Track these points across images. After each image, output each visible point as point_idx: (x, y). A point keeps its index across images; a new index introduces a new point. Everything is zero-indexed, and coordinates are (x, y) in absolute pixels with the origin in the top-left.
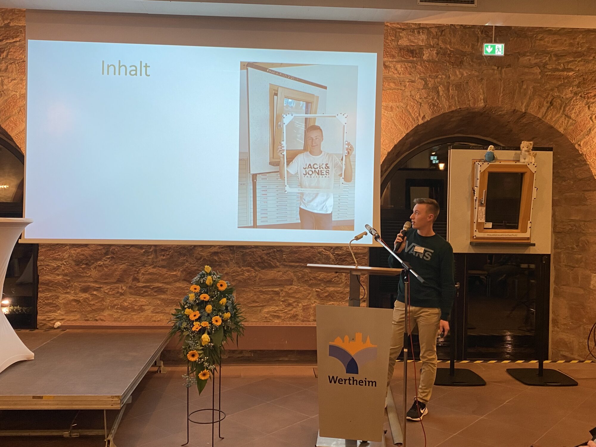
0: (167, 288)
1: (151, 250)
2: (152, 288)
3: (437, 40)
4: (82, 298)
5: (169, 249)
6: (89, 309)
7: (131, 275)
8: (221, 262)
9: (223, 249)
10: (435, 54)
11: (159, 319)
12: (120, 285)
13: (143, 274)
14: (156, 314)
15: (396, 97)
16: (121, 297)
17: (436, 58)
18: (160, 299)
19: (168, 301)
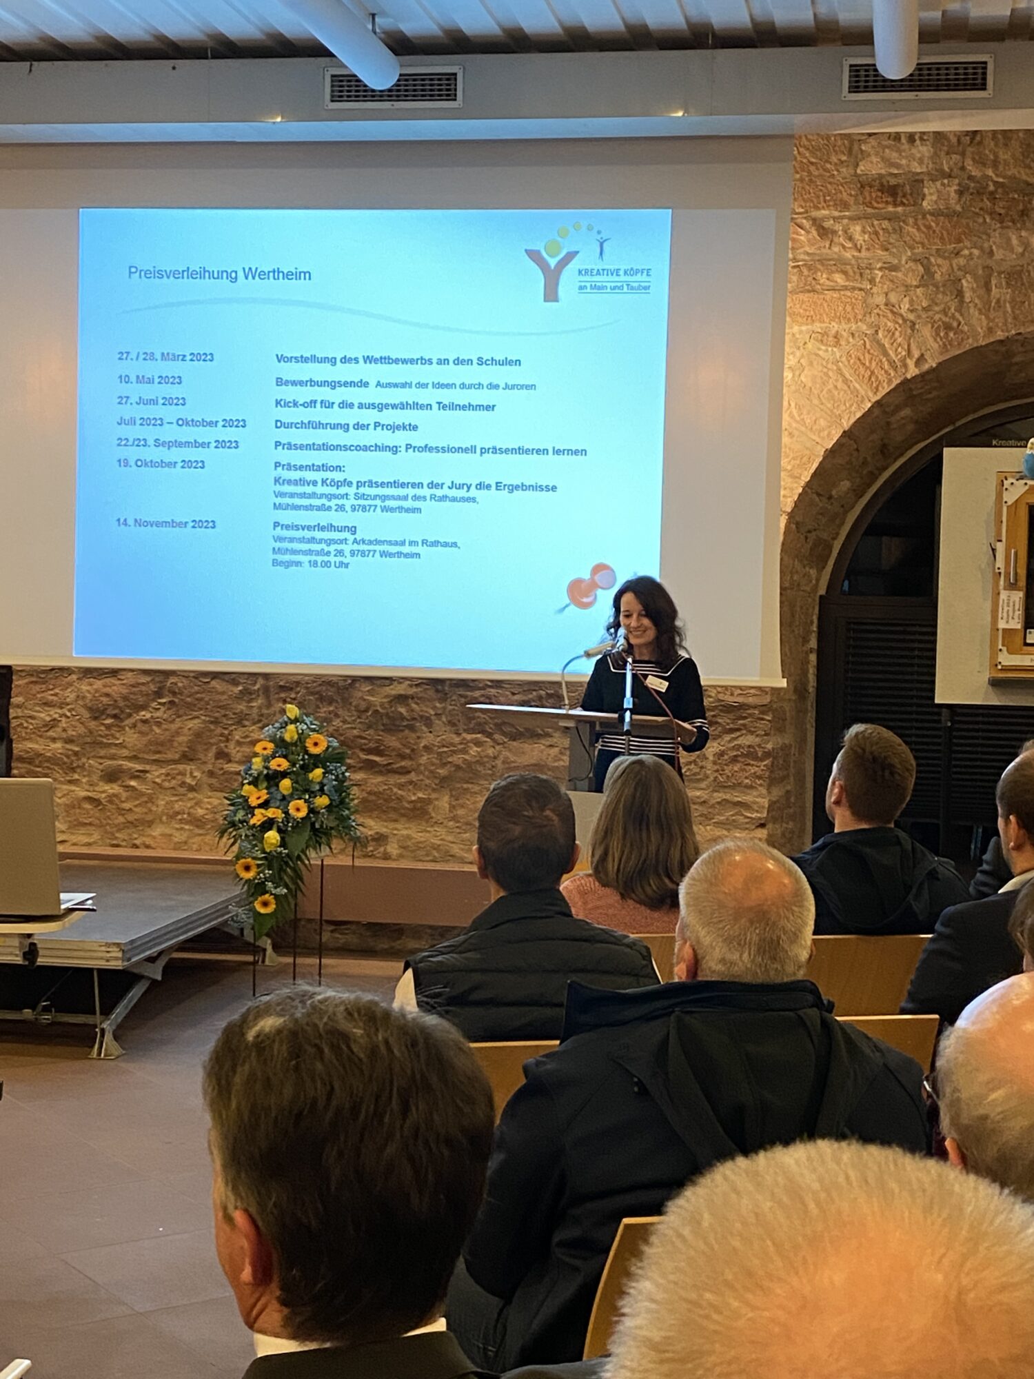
1: (257, 686)
3: (958, 157)
4: (103, 795)
5: (297, 686)
6: (121, 819)
7: (212, 744)
8: (414, 719)
9: (419, 689)
10: (953, 194)
12: (188, 768)
13: (239, 743)
15: (849, 308)
16: (191, 795)
17: (956, 204)
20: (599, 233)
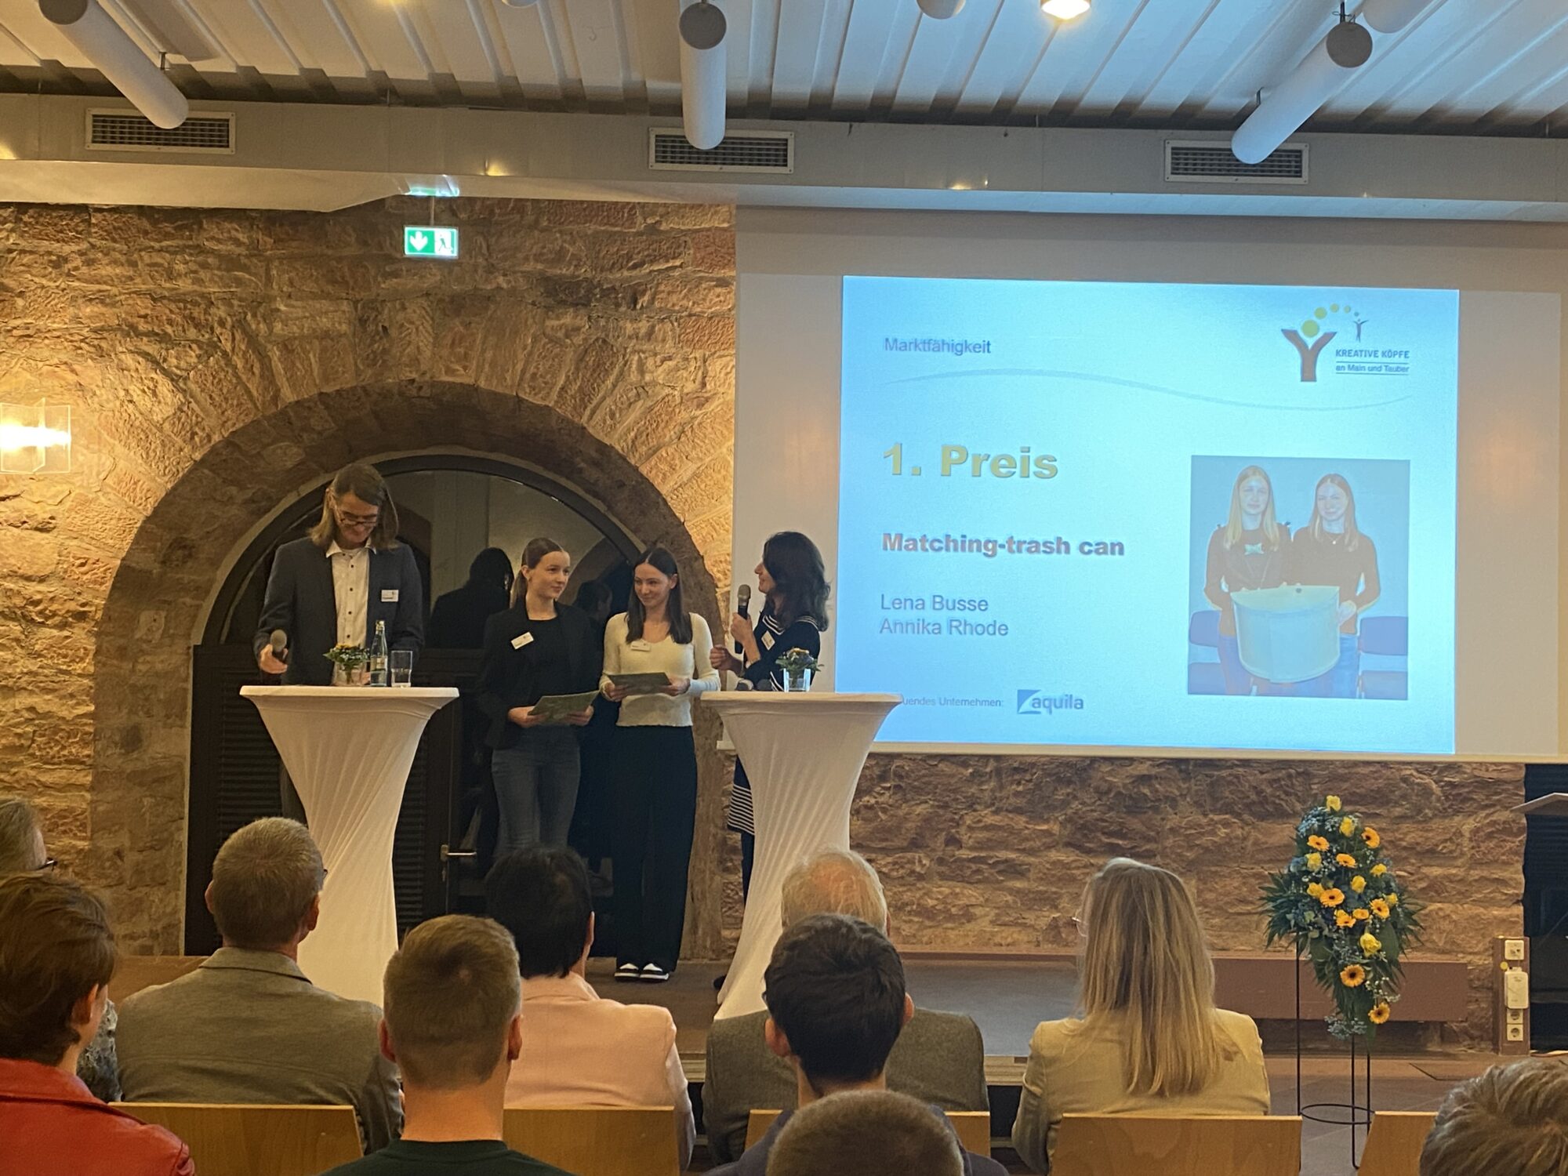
0: (1030, 864)
2: (991, 862)
5: (1032, 768)
7: (942, 830)
9: (1162, 769)
11: (1009, 940)
12: (917, 856)
14: (1003, 928)
16: (919, 885)
18: (1012, 891)
19: (1031, 896)
20: (1357, 314)
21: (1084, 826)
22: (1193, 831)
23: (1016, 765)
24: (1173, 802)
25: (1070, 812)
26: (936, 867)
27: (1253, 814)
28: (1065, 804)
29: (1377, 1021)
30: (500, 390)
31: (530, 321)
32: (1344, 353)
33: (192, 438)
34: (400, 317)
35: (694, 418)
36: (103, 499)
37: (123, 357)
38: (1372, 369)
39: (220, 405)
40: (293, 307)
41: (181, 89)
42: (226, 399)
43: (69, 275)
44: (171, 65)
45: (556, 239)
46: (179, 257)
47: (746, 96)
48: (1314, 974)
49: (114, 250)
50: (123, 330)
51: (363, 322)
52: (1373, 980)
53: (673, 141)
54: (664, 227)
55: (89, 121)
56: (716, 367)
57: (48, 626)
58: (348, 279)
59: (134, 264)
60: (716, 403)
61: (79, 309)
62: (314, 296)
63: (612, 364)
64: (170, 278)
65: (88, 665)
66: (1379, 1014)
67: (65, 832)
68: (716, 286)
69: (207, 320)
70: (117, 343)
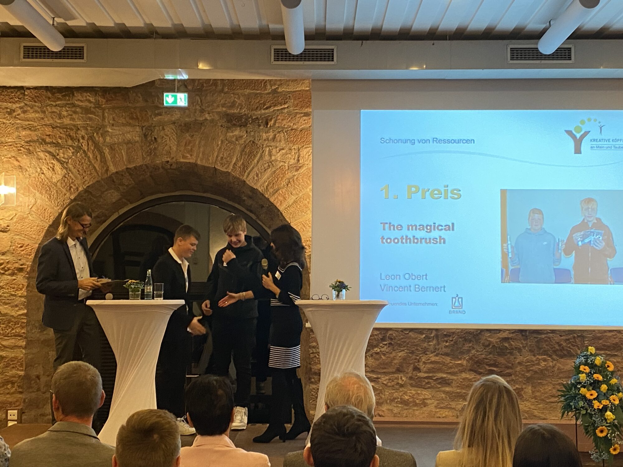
0: (452, 379)
1: (432, 335)
2: (435, 378)
5: (453, 335)
7: (411, 364)
8: (512, 349)
9: (514, 335)
11: (444, 415)
12: (400, 376)
14: (440, 409)
16: (401, 389)
18: (444, 392)
19: (454, 394)
20: (600, 123)
21: (477, 362)
22: (529, 364)
23: (445, 333)
24: (520, 350)
25: (471, 355)
26: (408, 381)
27: (557, 355)
28: (469, 351)
29: (614, 453)
30: (207, 165)
31: (220, 134)
32: (594, 140)
33: (70, 189)
34: (162, 133)
35: (294, 176)
36: (30, 217)
37: (39, 153)
38: (608, 147)
39: (82, 174)
40: (115, 130)
41: (62, 33)
42: (85, 172)
43: (15, 117)
44: (57, 22)
45: (231, 97)
46: (64, 109)
47: (314, 30)
48: (584, 431)
49: (35, 106)
50: (39, 142)
51: (145, 136)
52: (611, 434)
53: (282, 51)
54: (280, 90)
55: (22, 49)
56: (304, 152)
57: (6, 275)
58: (139, 117)
59: (44, 112)
60: (304, 169)
61: (20, 133)
62: (124, 125)
63: (257, 152)
64: (60, 118)
65: (24, 292)
66: (615, 450)
67: (13, 368)
68: (304, 116)
69: (77, 137)
70: (37, 147)
